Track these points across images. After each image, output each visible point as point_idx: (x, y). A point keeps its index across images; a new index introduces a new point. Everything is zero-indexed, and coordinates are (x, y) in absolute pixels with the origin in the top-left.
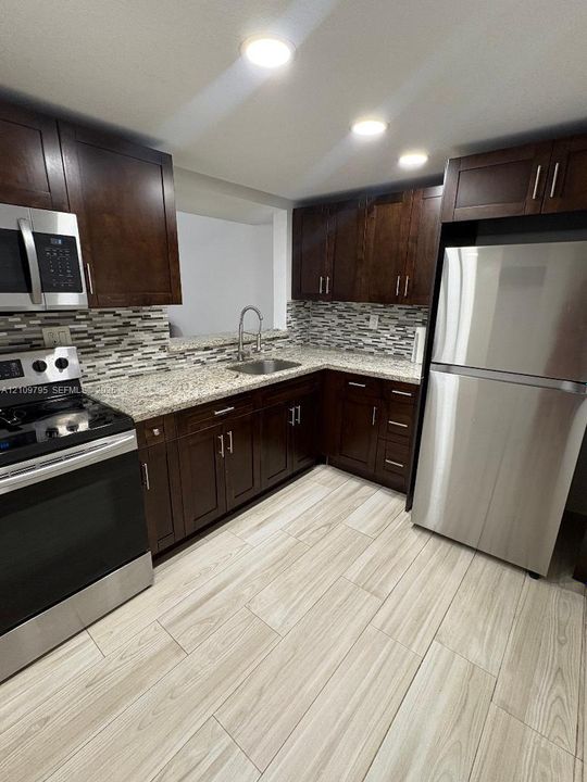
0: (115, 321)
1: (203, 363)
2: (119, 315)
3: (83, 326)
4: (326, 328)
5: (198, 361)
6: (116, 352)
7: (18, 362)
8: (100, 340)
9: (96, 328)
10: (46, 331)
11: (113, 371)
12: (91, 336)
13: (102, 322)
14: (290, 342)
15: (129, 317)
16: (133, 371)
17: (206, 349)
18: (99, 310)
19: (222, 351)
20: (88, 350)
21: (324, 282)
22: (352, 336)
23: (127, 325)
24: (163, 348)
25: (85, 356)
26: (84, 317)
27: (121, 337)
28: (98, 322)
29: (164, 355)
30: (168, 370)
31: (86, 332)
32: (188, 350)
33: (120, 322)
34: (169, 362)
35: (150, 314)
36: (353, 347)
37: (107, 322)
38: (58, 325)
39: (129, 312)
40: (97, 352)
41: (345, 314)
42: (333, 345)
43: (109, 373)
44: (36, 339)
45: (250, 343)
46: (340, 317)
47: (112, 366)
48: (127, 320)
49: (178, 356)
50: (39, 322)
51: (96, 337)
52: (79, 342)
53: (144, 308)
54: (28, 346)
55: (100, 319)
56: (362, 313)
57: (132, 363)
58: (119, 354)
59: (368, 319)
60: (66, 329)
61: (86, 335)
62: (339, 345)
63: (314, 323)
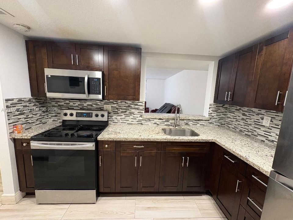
0: (126, 105)
1: (158, 125)
2: (127, 103)
3: (115, 105)
4: (235, 120)
5: (155, 123)
6: (124, 115)
7: (92, 113)
8: (119, 110)
9: (119, 106)
10: (105, 106)
11: (122, 121)
12: (117, 109)
13: (122, 105)
14: (210, 123)
15: (130, 104)
16: (129, 122)
17: (160, 119)
18: (121, 101)
19: (168, 121)
20: (116, 113)
21: (228, 95)
22: (251, 127)
23: (129, 106)
24: (141, 116)
25: (115, 114)
26: (116, 103)
27: (127, 110)
28: (120, 105)
29: (141, 119)
30: (142, 124)
31: (116, 107)
32: (151, 118)
33: (127, 105)
34: (143, 122)
35: (137, 103)
36: (250, 134)
37: (123, 105)
38: (108, 104)
39: (131, 102)
40: (118, 114)
41: (246, 113)
42: (238, 130)
43: (121, 121)
44: (102, 108)
45: (183, 120)
46: (244, 115)
47: (122, 119)
48: (130, 105)
49: (147, 120)
50: (104, 103)
51: (119, 109)
52: (113, 110)
53: (136, 101)
54: (100, 109)
55: (120, 104)
56: (258, 114)
57: (129, 119)
58: (125, 116)
59: (262, 119)
60: (110, 106)
61: (116, 108)
62: (241, 131)
63: (229, 116)
